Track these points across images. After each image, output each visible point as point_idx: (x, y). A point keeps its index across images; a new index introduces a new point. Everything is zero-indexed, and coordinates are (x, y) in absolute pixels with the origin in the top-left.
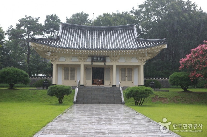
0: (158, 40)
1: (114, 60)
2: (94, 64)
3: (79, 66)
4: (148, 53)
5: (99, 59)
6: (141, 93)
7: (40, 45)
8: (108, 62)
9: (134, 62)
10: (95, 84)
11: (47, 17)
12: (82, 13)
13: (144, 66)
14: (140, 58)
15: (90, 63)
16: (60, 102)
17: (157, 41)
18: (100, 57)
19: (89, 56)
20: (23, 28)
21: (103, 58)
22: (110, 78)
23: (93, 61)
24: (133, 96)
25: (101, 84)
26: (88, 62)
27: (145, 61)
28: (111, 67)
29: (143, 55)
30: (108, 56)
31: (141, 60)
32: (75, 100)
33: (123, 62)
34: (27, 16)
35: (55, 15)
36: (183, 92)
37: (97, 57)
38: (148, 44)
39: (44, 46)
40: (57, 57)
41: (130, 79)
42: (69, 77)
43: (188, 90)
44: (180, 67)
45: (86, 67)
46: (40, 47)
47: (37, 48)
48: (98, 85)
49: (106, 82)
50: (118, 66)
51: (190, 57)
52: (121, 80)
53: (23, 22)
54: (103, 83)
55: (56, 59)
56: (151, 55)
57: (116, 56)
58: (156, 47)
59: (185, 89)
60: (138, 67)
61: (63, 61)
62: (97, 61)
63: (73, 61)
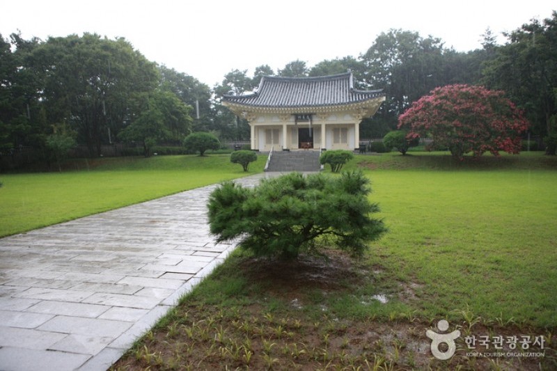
0: (375, 91)
1: (321, 118)
2: (298, 123)
3: (282, 126)
4: (364, 108)
5: (304, 117)
6: (336, 158)
7: (233, 104)
8: (316, 121)
9: (347, 120)
10: (303, 148)
11: (257, 69)
12: (298, 61)
13: (360, 125)
14: (354, 115)
15: (294, 123)
16: (245, 170)
17: (373, 93)
18: (306, 115)
19: (292, 115)
20: (229, 84)
21: (309, 116)
22: (319, 141)
23: (297, 120)
24: (329, 162)
25: (310, 148)
26: (292, 122)
27: (361, 118)
28: (319, 128)
29: (358, 111)
30: (315, 114)
31: (355, 117)
32: (266, 167)
33: (334, 120)
34: (234, 70)
35: (267, 66)
36: (401, 155)
37: (301, 115)
38: (362, 97)
39: (237, 105)
40: (254, 117)
41: (345, 140)
42: (272, 141)
43: (407, 153)
44: (399, 126)
45: (290, 128)
46: (234, 107)
47: (231, 108)
48: (306, 150)
49: (315, 146)
50: (327, 126)
51: (410, 113)
52: (335, 142)
53: (230, 78)
54: (312, 147)
55: (254, 119)
56: (367, 111)
57: (324, 114)
58: (372, 101)
59: (404, 152)
60: (353, 125)
61: (262, 121)
62: (302, 120)
63: (275, 122)
